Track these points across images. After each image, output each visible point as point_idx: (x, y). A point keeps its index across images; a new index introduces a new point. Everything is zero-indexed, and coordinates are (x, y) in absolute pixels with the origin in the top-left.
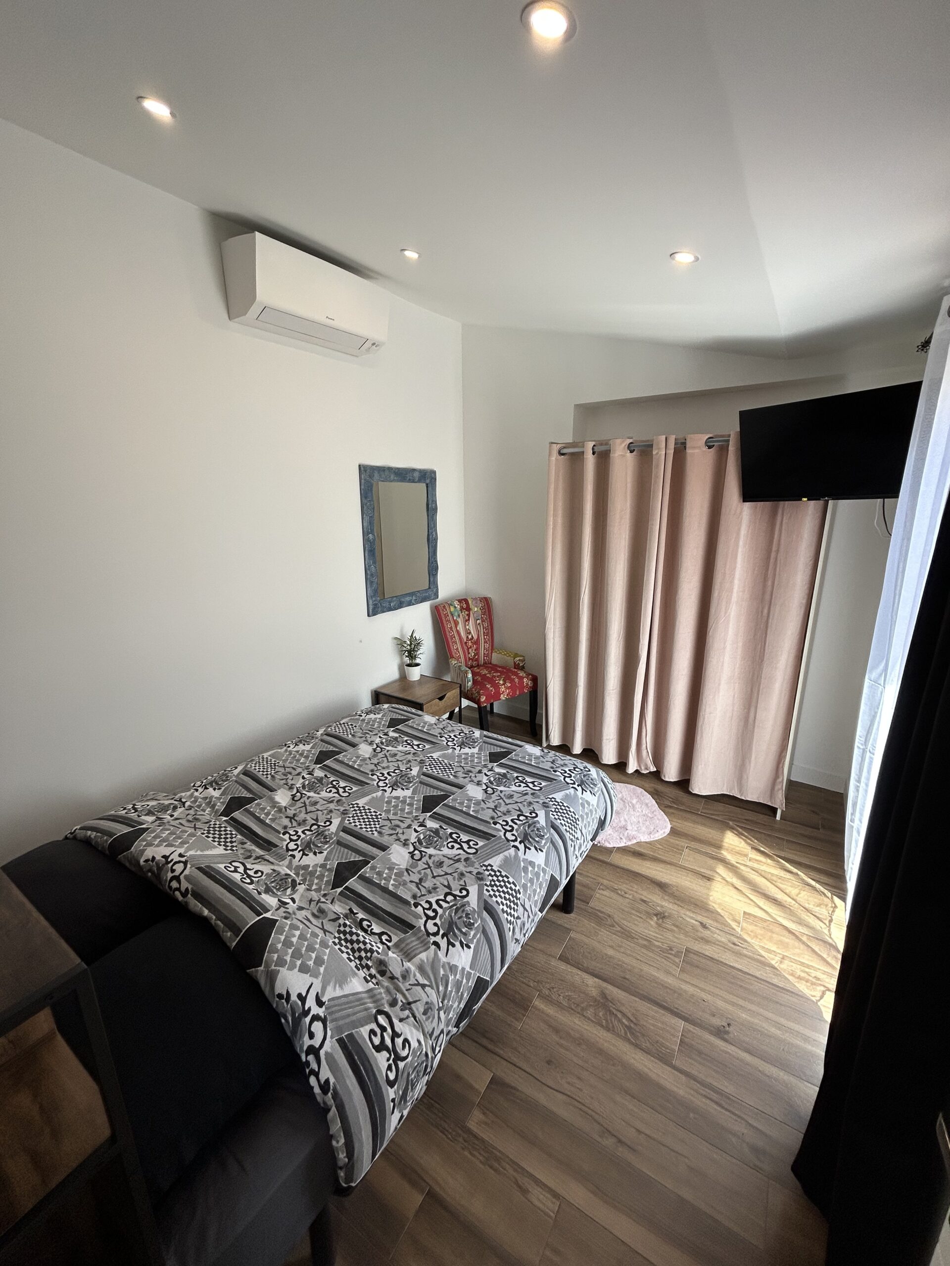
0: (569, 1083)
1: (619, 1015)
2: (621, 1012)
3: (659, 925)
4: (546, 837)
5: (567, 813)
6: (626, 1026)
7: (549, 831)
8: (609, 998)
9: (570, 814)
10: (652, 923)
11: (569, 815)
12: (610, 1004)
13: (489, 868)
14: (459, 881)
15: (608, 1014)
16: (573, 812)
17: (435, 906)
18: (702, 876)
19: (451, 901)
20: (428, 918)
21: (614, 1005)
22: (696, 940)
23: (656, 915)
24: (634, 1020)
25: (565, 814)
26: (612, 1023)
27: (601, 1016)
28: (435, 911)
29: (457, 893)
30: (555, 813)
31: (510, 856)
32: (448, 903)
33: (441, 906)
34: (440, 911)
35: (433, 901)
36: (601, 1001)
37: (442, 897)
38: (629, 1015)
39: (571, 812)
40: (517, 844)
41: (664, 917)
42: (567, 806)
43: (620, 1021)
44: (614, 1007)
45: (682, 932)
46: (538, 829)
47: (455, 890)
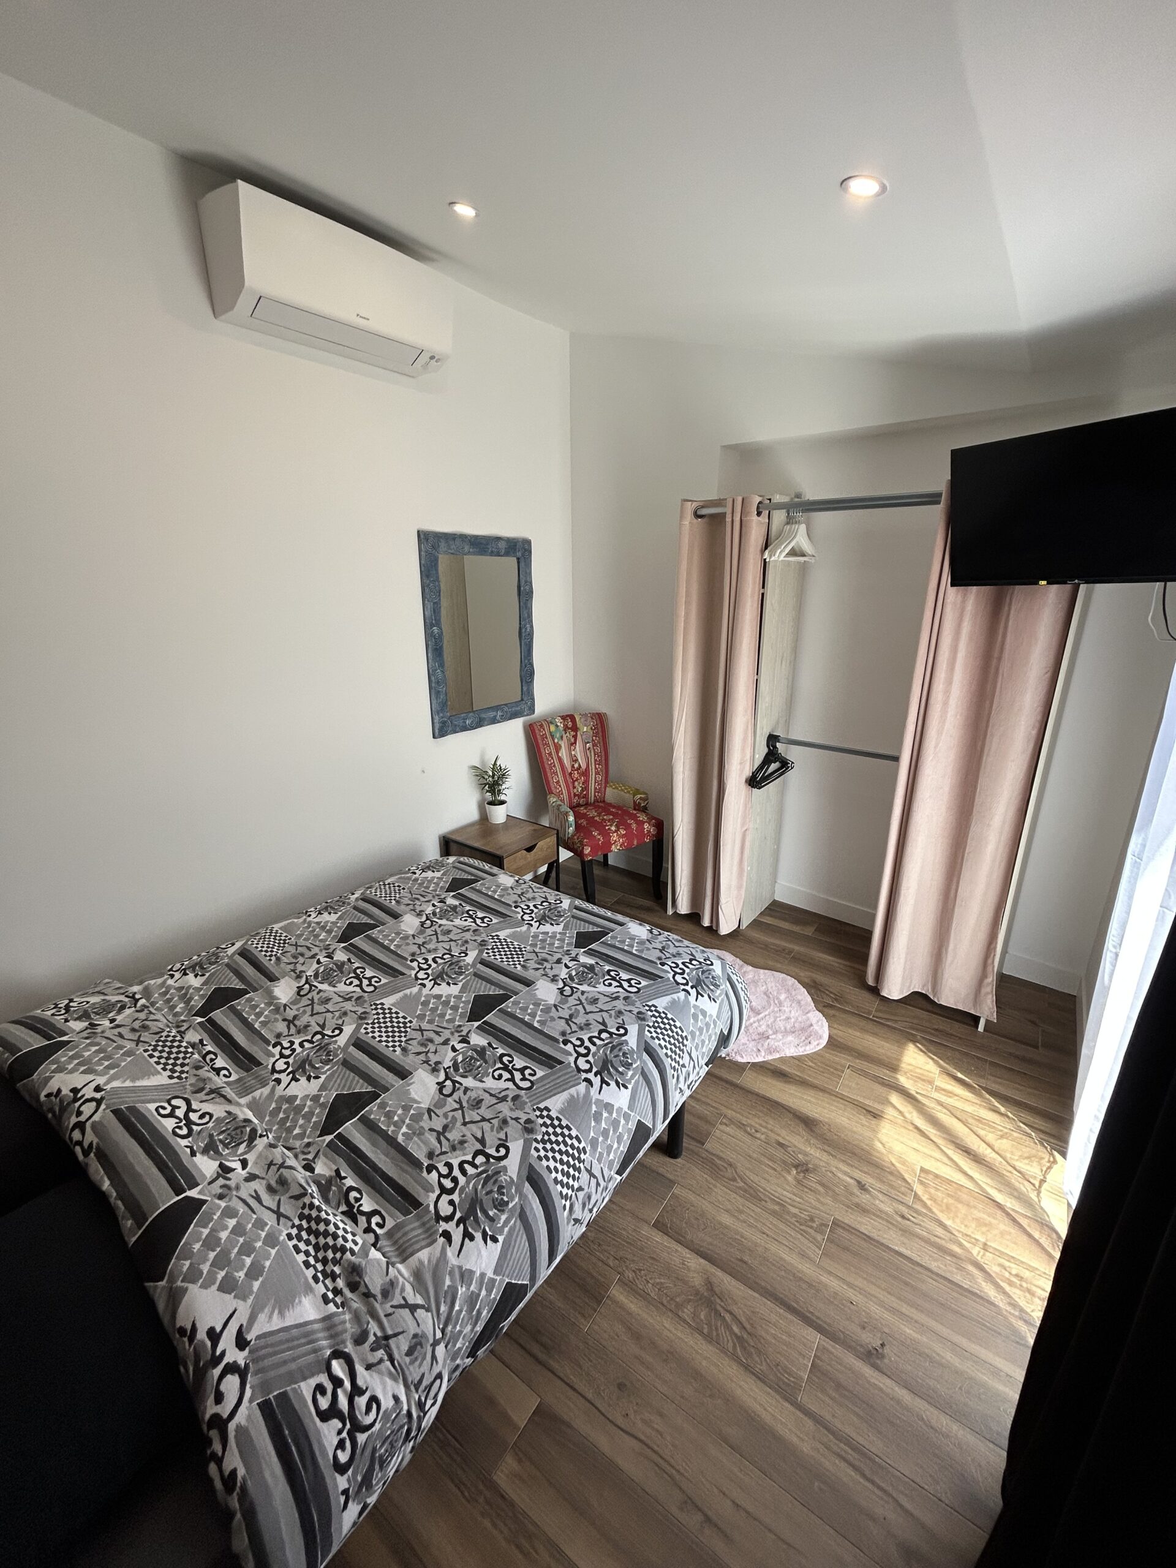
0: (643, 1421)
1: (728, 1317)
2: (731, 1313)
3: (799, 1182)
4: (634, 1066)
5: (671, 1029)
6: (736, 1335)
7: (640, 1057)
8: (716, 1289)
9: (675, 1030)
10: (790, 1178)
11: (673, 1032)
12: (718, 1301)
13: (545, 1113)
14: (498, 1132)
15: (713, 1315)
16: (680, 1028)
17: (456, 1172)
18: (867, 1110)
19: (482, 1164)
20: (444, 1190)
21: (722, 1301)
22: (848, 1207)
23: (796, 1167)
24: (748, 1326)
25: (667, 1030)
26: (717, 1329)
27: (702, 1317)
28: (455, 1180)
29: (492, 1151)
30: (652, 1030)
31: (578, 1095)
32: (476, 1166)
33: (464, 1172)
34: (462, 1180)
35: (455, 1163)
36: (705, 1294)
37: (469, 1158)
38: (743, 1319)
39: (676, 1027)
40: (591, 1076)
41: (807, 1170)
42: (672, 1019)
43: (728, 1327)
44: (722, 1304)
45: (830, 1193)
46: (624, 1054)
47: (491, 1147)
